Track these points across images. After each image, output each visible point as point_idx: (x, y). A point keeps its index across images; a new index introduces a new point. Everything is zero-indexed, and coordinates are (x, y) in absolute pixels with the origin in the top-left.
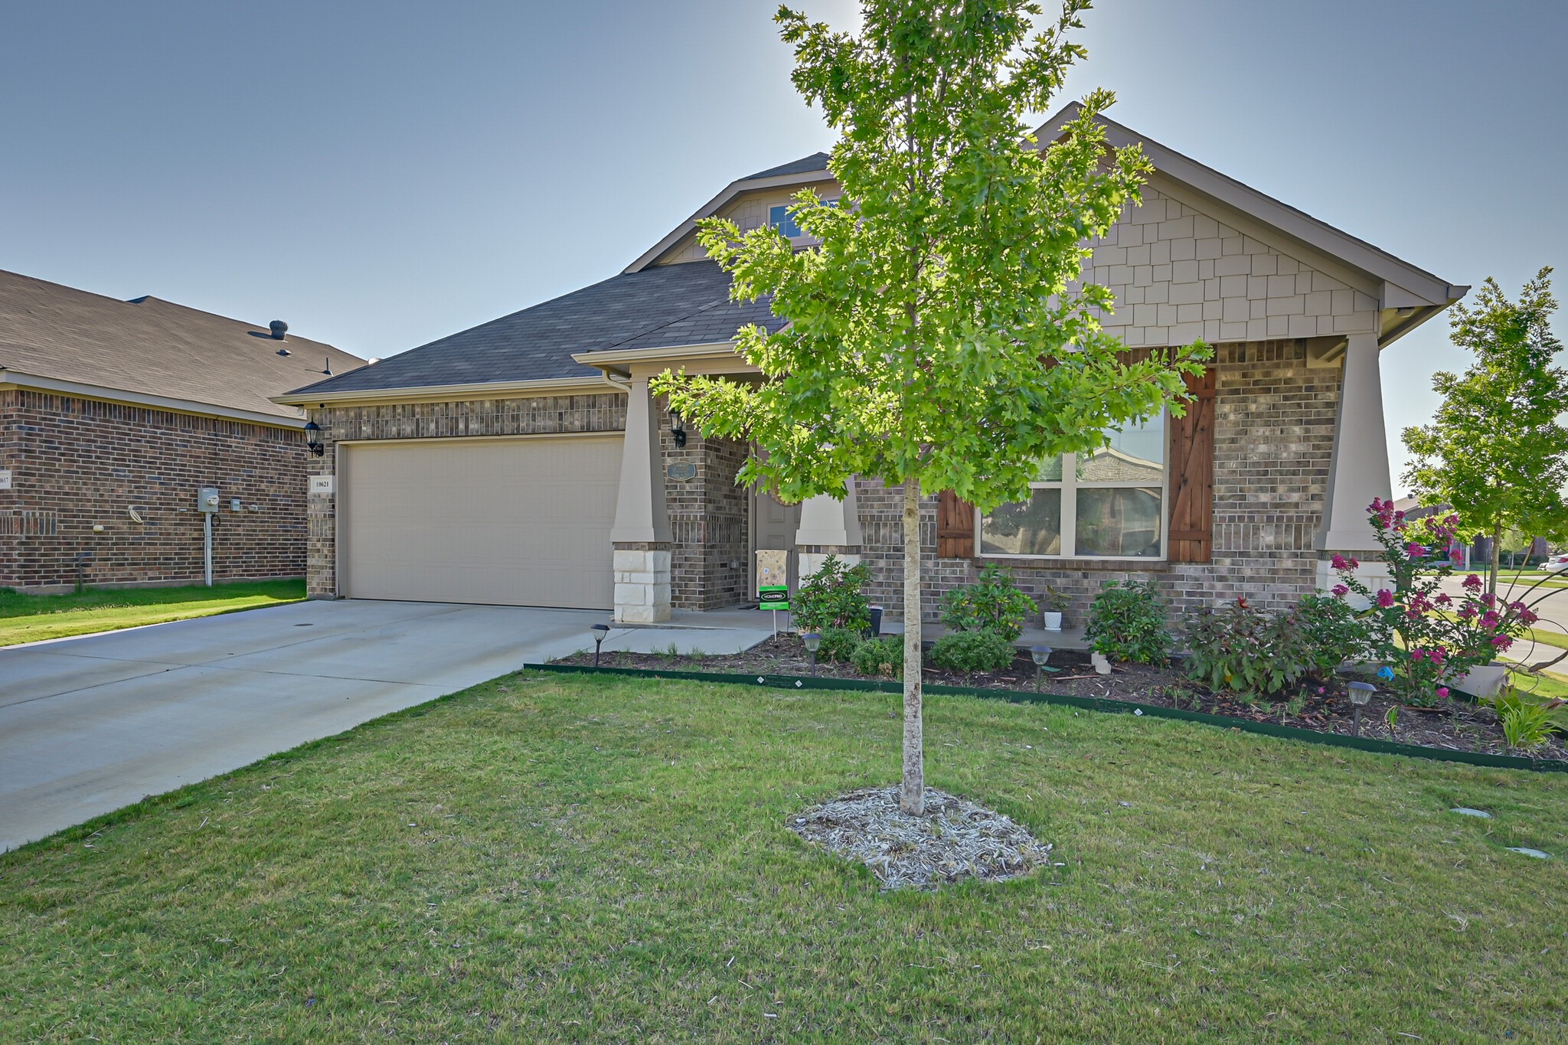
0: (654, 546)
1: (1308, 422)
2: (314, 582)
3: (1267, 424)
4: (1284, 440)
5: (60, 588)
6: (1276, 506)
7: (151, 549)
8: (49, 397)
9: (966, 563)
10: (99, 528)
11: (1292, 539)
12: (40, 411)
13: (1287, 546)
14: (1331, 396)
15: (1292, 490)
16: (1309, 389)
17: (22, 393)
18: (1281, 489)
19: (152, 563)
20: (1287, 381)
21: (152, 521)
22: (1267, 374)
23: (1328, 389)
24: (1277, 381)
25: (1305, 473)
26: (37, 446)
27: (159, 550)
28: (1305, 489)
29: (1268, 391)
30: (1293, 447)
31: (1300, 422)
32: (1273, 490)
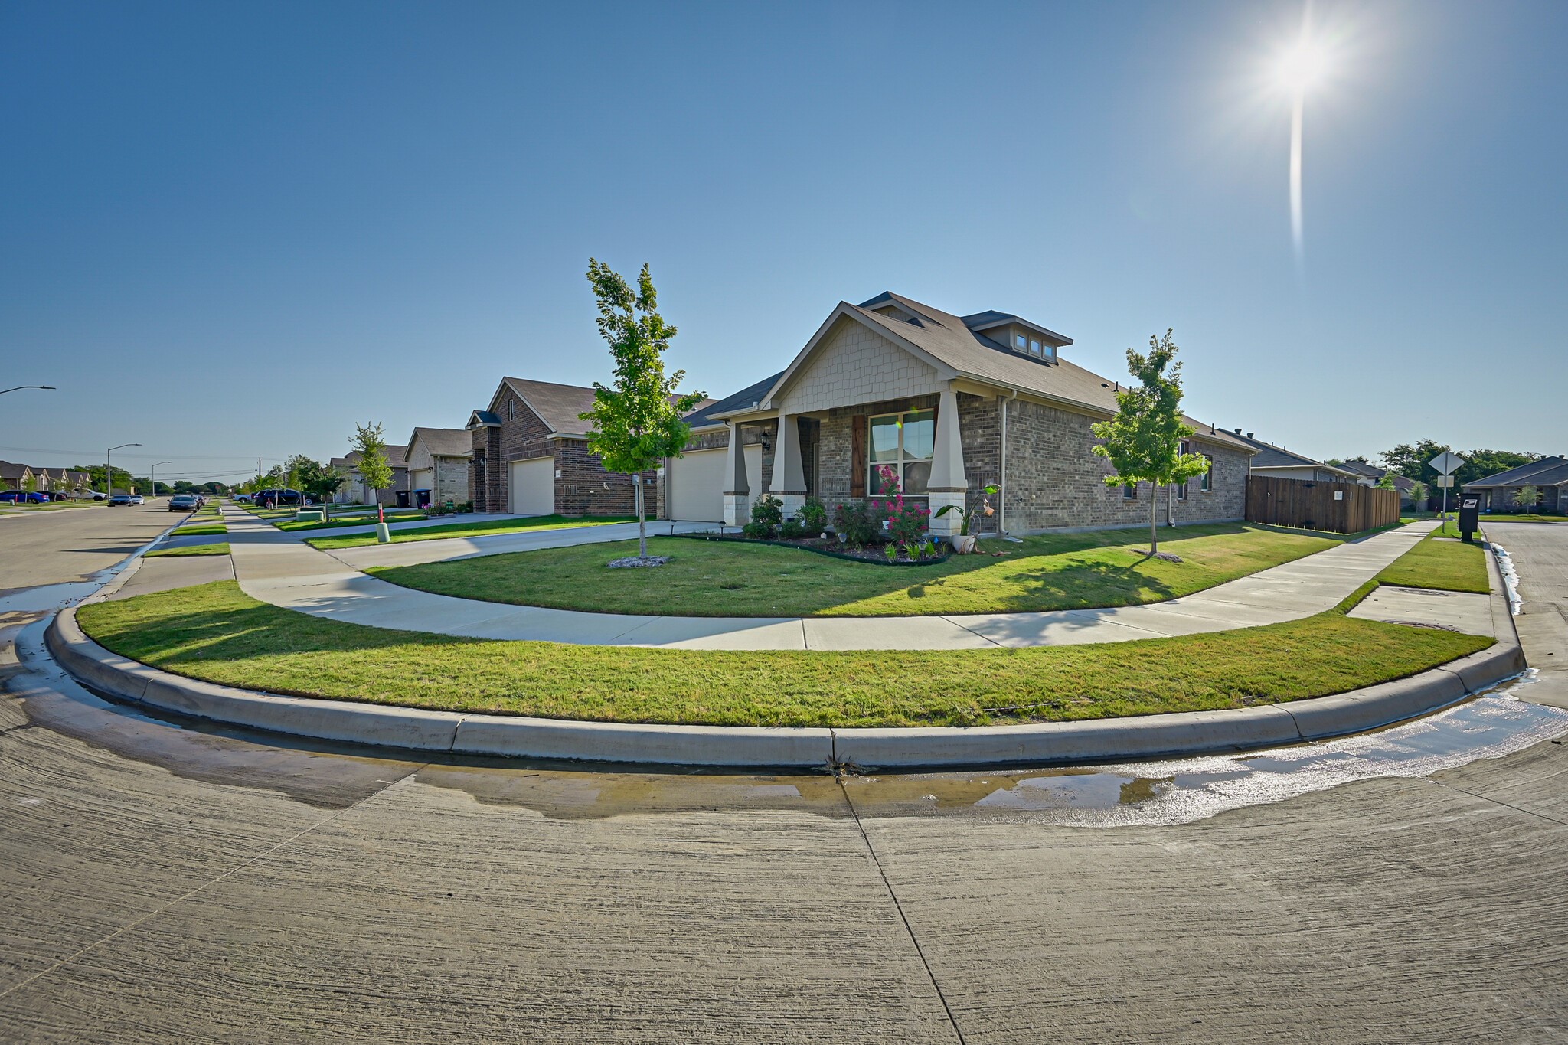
0: (736, 493)
1: (985, 428)
2: (659, 513)
3: (969, 429)
4: (975, 437)
5: (577, 515)
6: (972, 468)
7: (613, 501)
8: (573, 441)
9: (862, 499)
10: (592, 492)
11: (978, 485)
12: (570, 447)
13: (976, 488)
14: (993, 414)
15: (978, 461)
16: (985, 411)
17: (564, 440)
18: (974, 460)
19: (613, 506)
20: (977, 408)
21: (614, 489)
22: (969, 405)
23: (992, 411)
24: (973, 408)
25: (984, 452)
26: (569, 460)
27: (616, 501)
28: (983, 460)
29: (969, 413)
30: (979, 440)
31: (981, 428)
32: (971, 461)
